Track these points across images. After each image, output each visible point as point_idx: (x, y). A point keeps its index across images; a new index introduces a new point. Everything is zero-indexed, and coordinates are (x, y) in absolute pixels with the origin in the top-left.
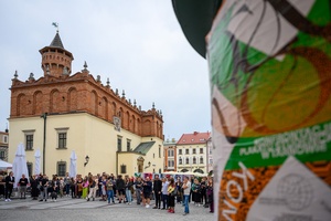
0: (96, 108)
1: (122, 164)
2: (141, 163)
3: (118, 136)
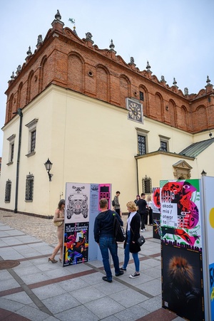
0: (83, 81)
1: (144, 177)
2: (186, 172)
3: (137, 129)
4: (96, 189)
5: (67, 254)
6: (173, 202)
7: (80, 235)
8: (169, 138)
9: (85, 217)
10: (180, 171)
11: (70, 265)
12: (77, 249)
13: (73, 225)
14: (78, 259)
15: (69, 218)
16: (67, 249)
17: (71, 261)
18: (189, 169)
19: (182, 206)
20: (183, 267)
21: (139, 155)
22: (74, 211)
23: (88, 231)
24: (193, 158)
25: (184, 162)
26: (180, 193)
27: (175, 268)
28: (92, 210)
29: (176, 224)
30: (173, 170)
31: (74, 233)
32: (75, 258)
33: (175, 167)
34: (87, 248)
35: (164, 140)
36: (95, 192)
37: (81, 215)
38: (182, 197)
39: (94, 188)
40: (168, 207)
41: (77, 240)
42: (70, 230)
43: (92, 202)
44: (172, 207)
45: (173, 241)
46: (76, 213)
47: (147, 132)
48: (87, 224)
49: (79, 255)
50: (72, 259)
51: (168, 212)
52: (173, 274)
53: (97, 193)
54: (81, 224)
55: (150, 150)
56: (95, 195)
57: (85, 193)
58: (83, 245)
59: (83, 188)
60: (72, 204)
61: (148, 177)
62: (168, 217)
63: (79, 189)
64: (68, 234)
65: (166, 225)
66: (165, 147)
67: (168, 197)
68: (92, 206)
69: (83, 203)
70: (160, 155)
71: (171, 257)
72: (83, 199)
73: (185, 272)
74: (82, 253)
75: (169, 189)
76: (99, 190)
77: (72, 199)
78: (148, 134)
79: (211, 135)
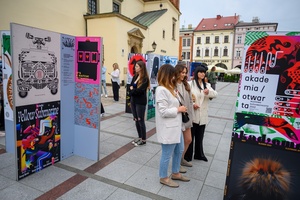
2: (138, 42)
4: (71, 46)
5: (23, 158)
6: (270, 71)
7: (45, 123)
8: (121, 1)
9: (54, 92)
11: (31, 173)
12: (41, 146)
13: (31, 108)
14: (44, 162)
15: (23, 95)
16: (23, 151)
17: (32, 168)
18: (141, 39)
19: (289, 80)
20: (272, 173)
21: (88, 14)
22: (32, 81)
23: (59, 115)
24: (146, 28)
25: (138, 30)
26: (290, 56)
27: (255, 175)
28: (65, 82)
29: (269, 110)
31: (36, 122)
32: (39, 161)
33: (130, 35)
34: (59, 141)
35: (117, 1)
36: (68, 50)
37: (46, 90)
38: (292, 64)
39: (67, 43)
40: (257, 79)
41: (42, 132)
42: (27, 117)
43: (65, 67)
44: (267, 80)
45: (257, 136)
46: (36, 86)
48: (57, 104)
49: (46, 155)
50: (35, 163)
51: (256, 89)
52: (249, 182)
53: (73, 52)
54: (47, 106)
55: (102, 10)
56: (69, 56)
57: (51, 50)
58: (53, 138)
59: (48, 39)
60: (28, 68)
62: (253, 98)
63: (39, 42)
64: (24, 125)
65: (247, 111)
67: (261, 62)
68: (65, 73)
69: (50, 69)
70: (116, 18)
71: (250, 158)
72: (49, 60)
73: (275, 180)
74: (51, 151)
75: (267, 48)
76: (75, 47)
77: (28, 58)
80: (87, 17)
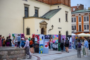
1: (27, 27)
2: (45, 26)
3: (25, 4)
8: (39, 8)
10: (43, 25)
18: (46, 24)
24: (48, 19)
25: (44, 21)
30: (39, 25)
33: (40, 24)
35: (37, 9)
47: (29, 5)
61: (29, 28)
66: (37, 12)
78: (29, 7)
79: (58, 7)
80: (24, 18)
